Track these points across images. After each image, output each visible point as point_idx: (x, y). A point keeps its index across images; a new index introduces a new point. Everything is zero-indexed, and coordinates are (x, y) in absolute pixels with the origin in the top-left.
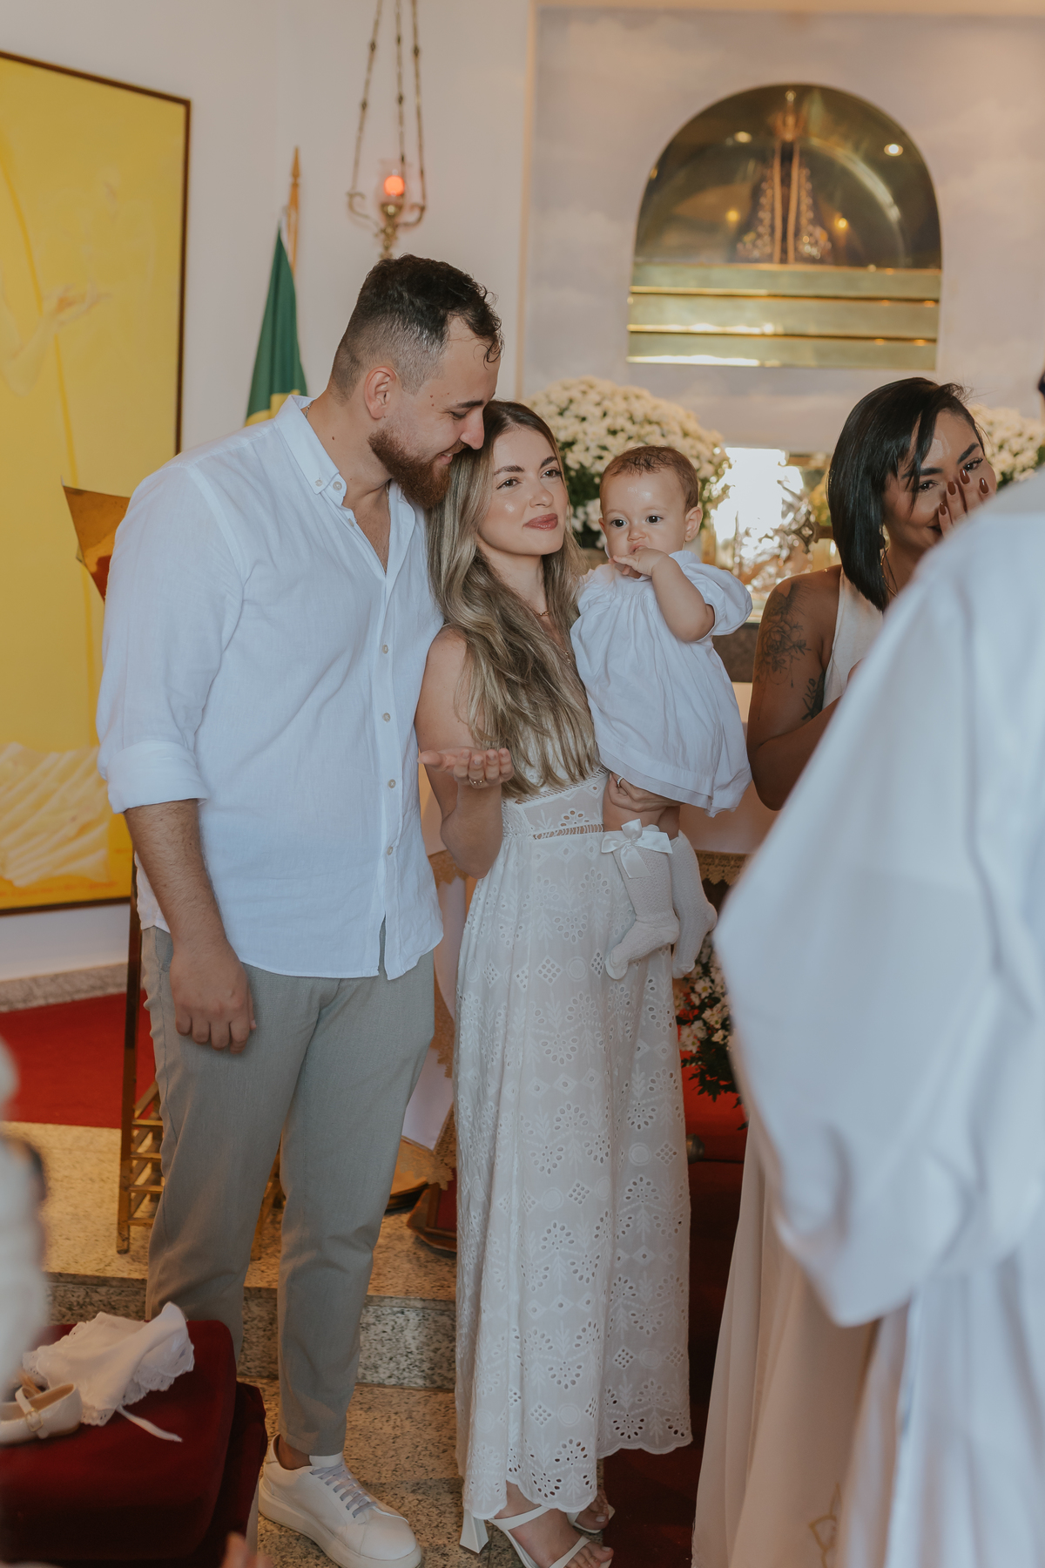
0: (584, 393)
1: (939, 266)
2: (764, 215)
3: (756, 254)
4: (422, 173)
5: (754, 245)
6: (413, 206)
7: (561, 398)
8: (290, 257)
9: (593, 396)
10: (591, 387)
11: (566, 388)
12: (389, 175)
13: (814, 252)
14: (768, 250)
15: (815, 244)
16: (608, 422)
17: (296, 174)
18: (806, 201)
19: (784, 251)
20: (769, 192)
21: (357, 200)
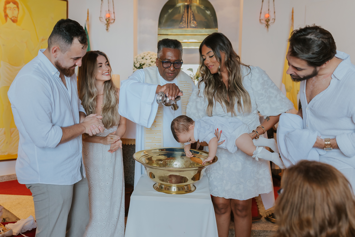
0: (148, 54)
1: (217, 28)
2: (184, 19)
3: (182, 26)
4: (114, 13)
5: (182, 25)
6: (112, 19)
7: (142, 55)
8: (87, 30)
9: (149, 55)
10: (149, 53)
11: (144, 54)
12: (107, 13)
13: (194, 26)
14: (185, 26)
15: (194, 24)
16: (151, 60)
17: (88, 14)
18: (192, 16)
19: (188, 26)
20: (185, 14)
21: (101, 18)
